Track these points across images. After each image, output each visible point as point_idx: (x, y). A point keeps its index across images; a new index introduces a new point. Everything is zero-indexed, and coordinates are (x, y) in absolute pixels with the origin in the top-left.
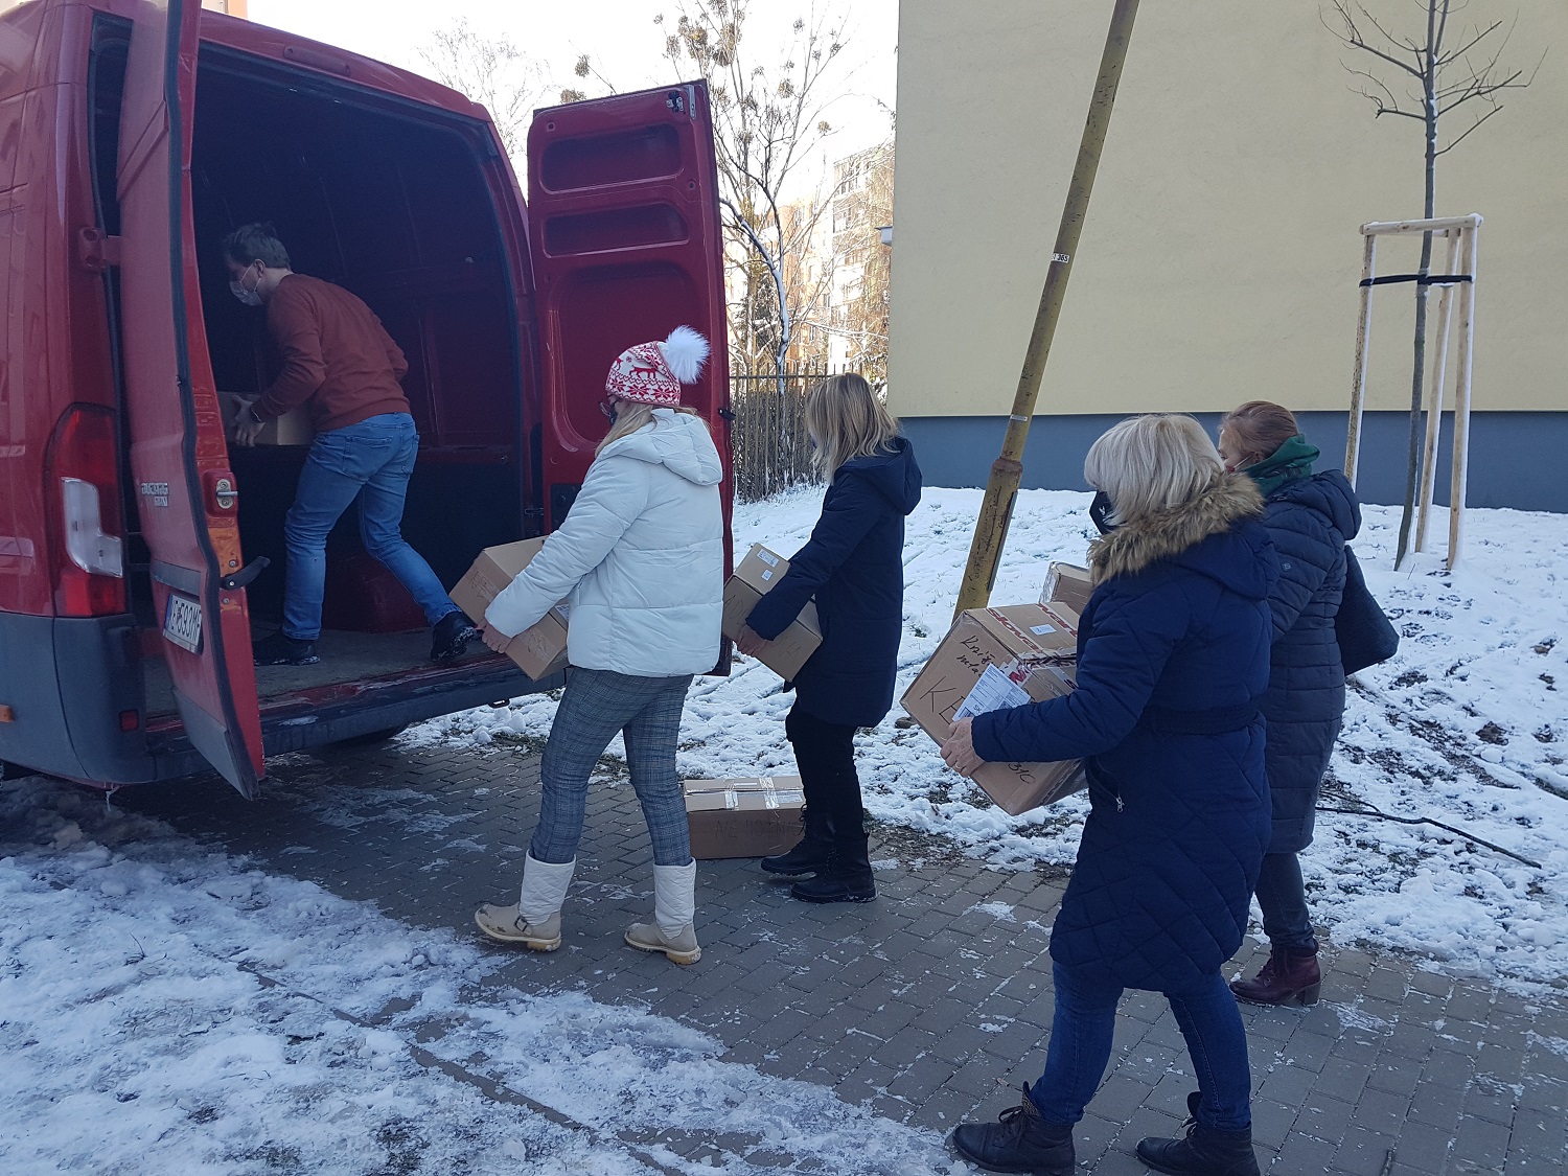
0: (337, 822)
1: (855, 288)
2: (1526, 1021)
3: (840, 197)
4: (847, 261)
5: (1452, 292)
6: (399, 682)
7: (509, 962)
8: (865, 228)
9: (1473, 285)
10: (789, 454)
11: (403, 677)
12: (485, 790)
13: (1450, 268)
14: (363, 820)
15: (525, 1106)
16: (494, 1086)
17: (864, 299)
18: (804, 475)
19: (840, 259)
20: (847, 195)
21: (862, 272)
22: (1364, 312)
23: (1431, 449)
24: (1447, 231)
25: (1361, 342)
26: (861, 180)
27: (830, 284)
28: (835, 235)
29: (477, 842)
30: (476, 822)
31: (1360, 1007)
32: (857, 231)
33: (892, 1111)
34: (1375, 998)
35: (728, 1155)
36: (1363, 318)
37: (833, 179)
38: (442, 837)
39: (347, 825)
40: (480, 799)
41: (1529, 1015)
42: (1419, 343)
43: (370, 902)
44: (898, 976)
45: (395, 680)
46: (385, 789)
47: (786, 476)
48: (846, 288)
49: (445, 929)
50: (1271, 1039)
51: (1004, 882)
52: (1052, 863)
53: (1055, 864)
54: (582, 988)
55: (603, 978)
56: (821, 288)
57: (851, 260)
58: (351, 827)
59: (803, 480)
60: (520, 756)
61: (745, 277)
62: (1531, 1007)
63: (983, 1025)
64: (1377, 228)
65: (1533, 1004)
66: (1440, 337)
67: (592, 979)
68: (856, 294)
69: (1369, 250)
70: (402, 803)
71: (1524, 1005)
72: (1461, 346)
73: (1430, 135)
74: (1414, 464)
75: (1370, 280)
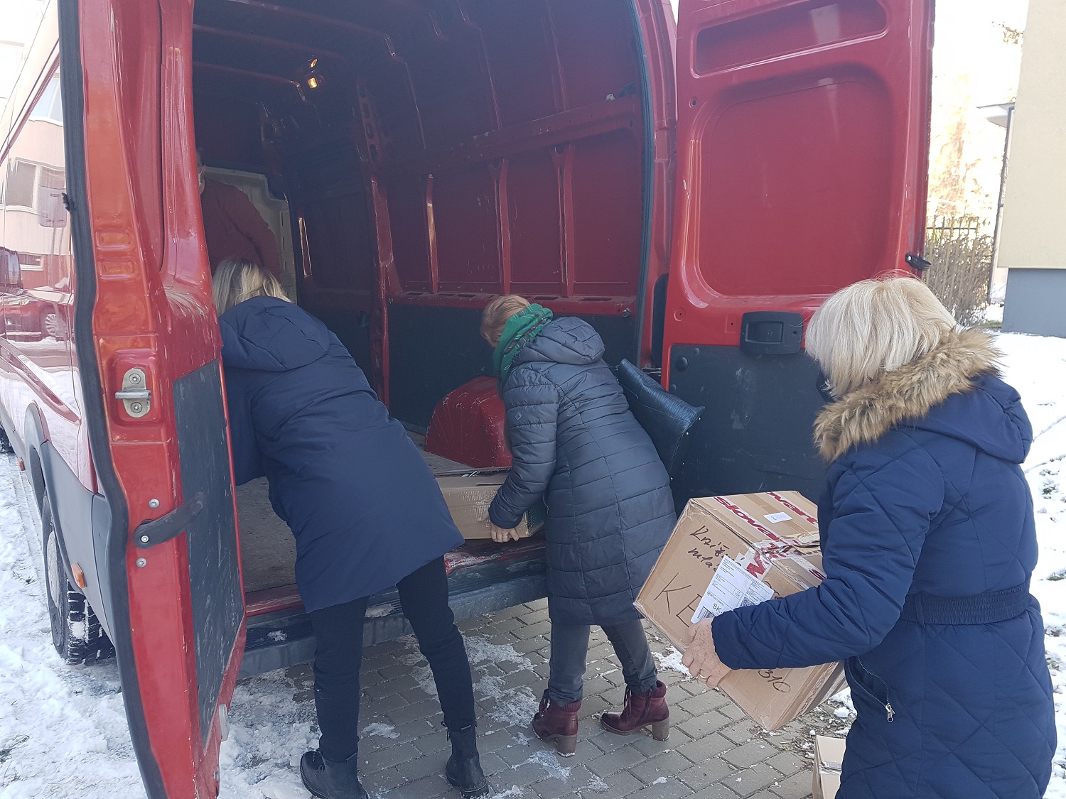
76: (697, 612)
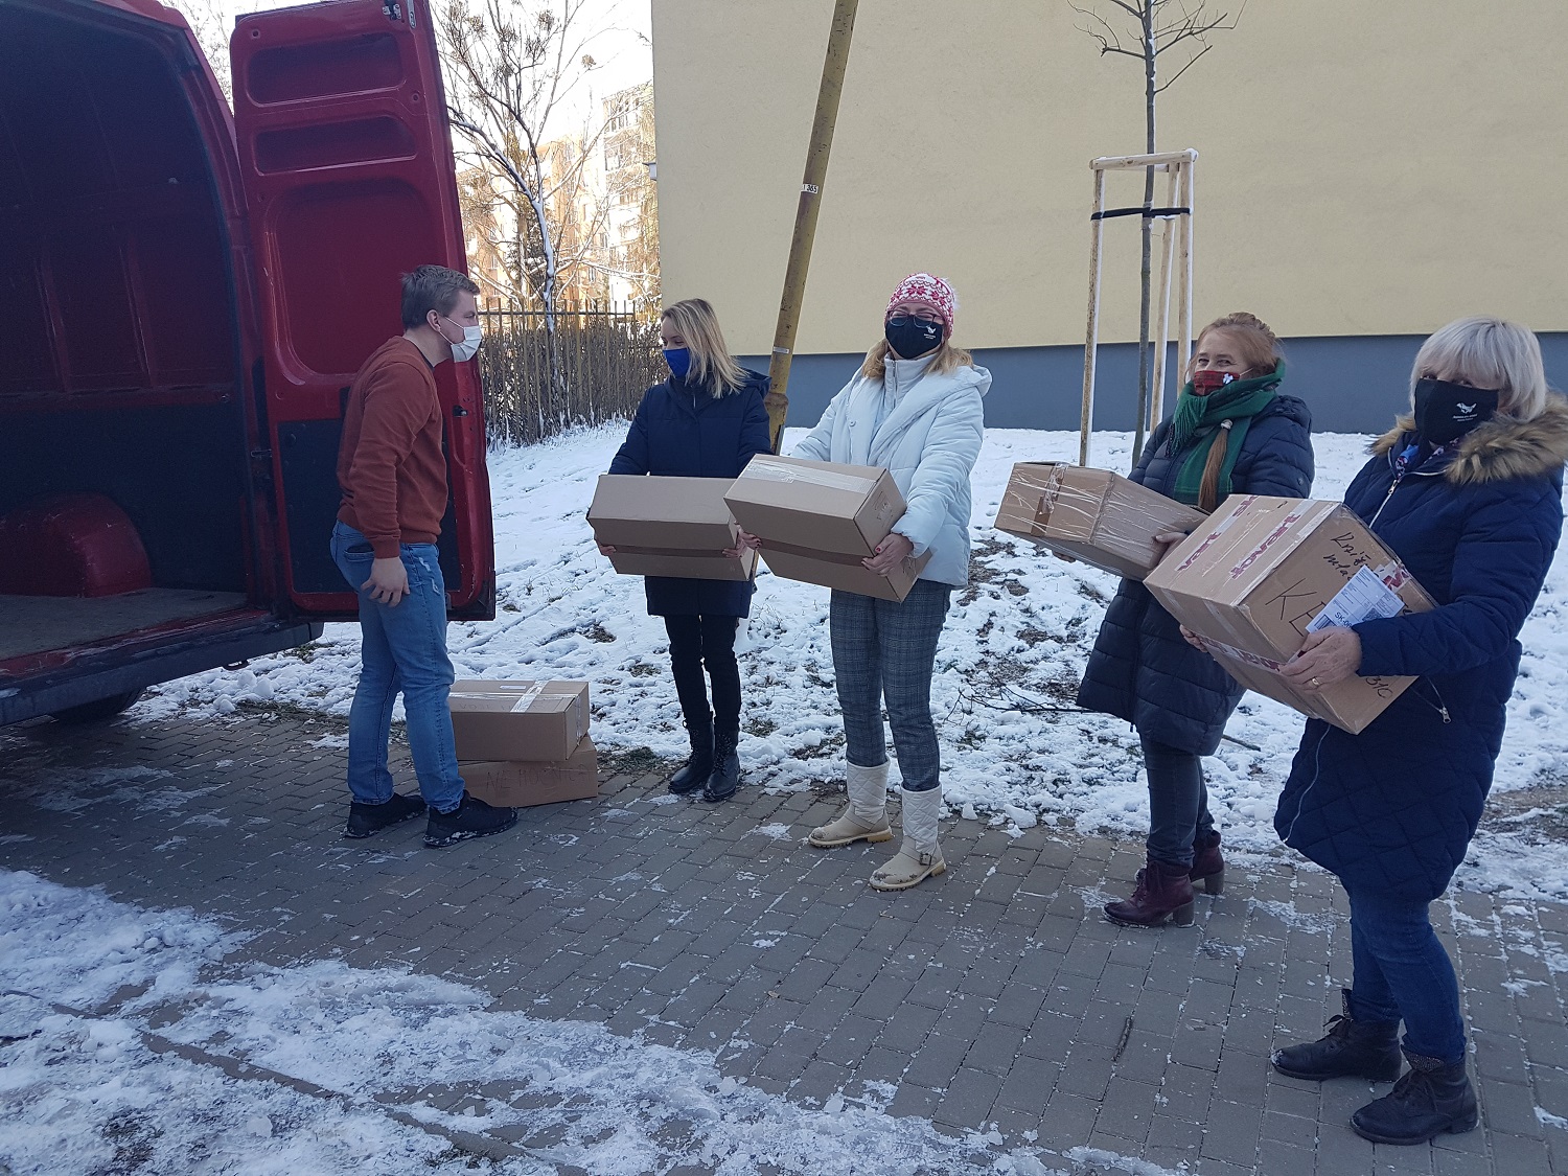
0: (57, 807)
1: (632, 228)
2: (1248, 888)
3: (611, 134)
4: (622, 200)
5: (1174, 224)
6: (115, 647)
7: (255, 937)
8: (637, 167)
9: (1191, 217)
10: (564, 395)
11: (120, 641)
12: (228, 762)
13: (1171, 201)
14: (88, 801)
15: (272, 1081)
16: (235, 1064)
17: (642, 240)
18: (581, 416)
19: (615, 199)
20: (619, 131)
21: (638, 211)
22: (1096, 244)
23: (1159, 374)
24: (1168, 166)
25: (1094, 274)
26: (631, 117)
27: (606, 224)
28: (608, 173)
29: (220, 816)
30: (218, 795)
31: (1103, 888)
32: (629, 169)
33: (662, 1036)
34: (1116, 880)
35: (493, 1103)
36: (1095, 251)
37: (601, 116)
38: (179, 814)
39: (69, 808)
40: (223, 772)
41: (1251, 884)
42: (1145, 273)
43: (97, 887)
44: (675, 905)
45: (111, 646)
46: (113, 767)
47: (562, 418)
48: (623, 228)
49: (183, 909)
50: (1023, 926)
51: (781, 804)
52: (826, 782)
53: (830, 782)
54: (337, 955)
55: (361, 944)
56: (596, 226)
57: (626, 200)
58: (76, 810)
59: (581, 422)
60: (268, 724)
61: (514, 215)
62: (1252, 876)
63: (756, 942)
64: (1106, 163)
65: (1254, 873)
66: (1164, 267)
67: (349, 945)
68: (633, 234)
69: (1098, 185)
70: (133, 781)
71: (1246, 875)
72: (1182, 275)
73: (1150, 73)
74: (1144, 388)
75: (1100, 213)
76: (1316, 619)
